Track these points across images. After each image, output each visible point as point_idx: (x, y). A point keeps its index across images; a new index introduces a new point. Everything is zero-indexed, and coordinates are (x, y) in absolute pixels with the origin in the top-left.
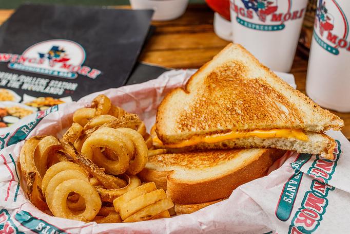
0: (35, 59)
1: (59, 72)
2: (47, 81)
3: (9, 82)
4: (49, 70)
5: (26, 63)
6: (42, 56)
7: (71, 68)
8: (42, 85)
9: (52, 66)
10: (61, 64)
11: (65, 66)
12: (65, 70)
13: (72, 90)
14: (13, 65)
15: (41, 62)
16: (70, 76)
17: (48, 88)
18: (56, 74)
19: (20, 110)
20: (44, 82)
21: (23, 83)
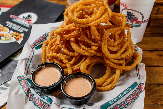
0: (21, 18)
2: (20, 27)
3: (9, 25)
4: (23, 23)
6: (24, 17)
9: (25, 22)
10: (28, 22)
12: (28, 24)
13: (26, 32)
15: (22, 20)
16: (28, 26)
17: (19, 29)
18: (24, 25)
19: (7, 35)
21: (13, 26)
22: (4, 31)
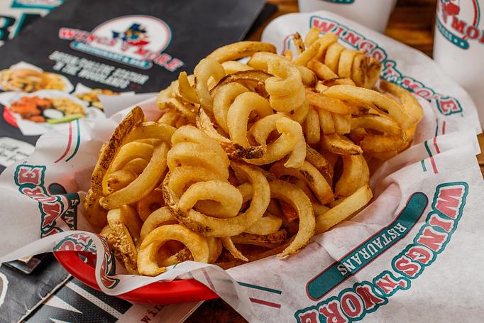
0: (106, 39)
1: (130, 59)
2: (112, 68)
3: (65, 65)
4: (119, 55)
5: (94, 44)
6: (116, 35)
7: (147, 55)
8: (104, 74)
9: (124, 50)
10: (135, 48)
11: (140, 52)
12: (139, 57)
13: (140, 84)
14: (76, 45)
15: (112, 44)
16: (142, 64)
17: (110, 78)
18: (126, 60)
19: (67, 103)
20: (107, 69)
21: (82, 69)
22: (48, 87)
